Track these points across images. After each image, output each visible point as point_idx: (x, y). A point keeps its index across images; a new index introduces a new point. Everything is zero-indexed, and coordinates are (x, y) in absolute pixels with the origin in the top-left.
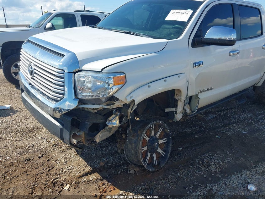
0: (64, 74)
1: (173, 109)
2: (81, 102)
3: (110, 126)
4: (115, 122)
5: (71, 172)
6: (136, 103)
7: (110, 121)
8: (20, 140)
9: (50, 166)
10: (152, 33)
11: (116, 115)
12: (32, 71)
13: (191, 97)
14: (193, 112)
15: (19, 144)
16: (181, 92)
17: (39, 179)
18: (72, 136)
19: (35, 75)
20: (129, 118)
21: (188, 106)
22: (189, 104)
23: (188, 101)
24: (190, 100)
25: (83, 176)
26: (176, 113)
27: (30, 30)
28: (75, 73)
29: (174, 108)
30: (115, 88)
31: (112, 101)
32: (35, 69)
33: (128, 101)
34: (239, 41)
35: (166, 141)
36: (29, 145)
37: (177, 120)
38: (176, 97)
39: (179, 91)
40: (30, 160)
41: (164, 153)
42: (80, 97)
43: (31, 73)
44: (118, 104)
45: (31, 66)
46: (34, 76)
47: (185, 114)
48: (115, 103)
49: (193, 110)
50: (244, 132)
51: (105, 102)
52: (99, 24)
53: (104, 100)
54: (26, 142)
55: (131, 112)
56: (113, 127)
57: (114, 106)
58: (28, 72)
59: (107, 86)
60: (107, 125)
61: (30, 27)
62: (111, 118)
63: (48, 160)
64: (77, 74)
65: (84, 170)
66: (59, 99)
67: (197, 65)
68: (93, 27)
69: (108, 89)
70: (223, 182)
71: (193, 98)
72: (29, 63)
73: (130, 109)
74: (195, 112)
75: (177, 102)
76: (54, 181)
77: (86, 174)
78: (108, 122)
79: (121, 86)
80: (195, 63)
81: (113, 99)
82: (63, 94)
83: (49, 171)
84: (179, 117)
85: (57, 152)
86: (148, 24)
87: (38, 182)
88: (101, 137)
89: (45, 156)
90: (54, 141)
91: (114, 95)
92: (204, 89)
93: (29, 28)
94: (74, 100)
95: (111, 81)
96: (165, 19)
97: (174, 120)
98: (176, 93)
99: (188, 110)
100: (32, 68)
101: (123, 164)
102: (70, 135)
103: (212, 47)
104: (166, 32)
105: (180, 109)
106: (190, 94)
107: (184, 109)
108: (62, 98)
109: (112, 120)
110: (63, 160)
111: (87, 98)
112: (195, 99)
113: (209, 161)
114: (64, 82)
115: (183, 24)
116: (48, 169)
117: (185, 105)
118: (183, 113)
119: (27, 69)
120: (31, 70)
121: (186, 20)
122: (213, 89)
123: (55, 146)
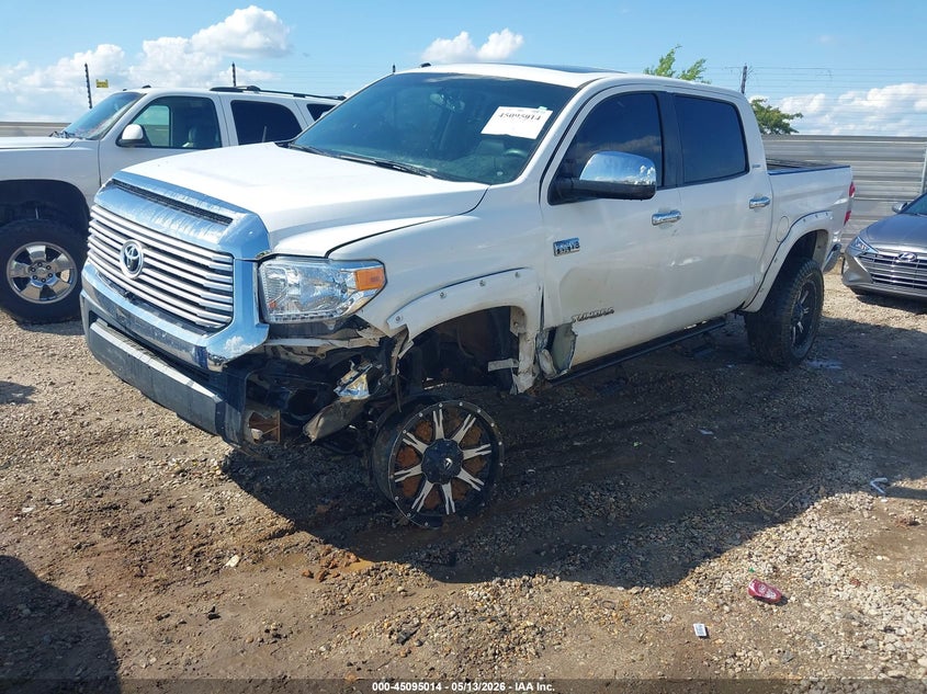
0: (232, 264)
1: (509, 363)
2: (276, 331)
3: (345, 397)
4: (357, 388)
5: (239, 529)
6: (412, 336)
7: (345, 385)
8: (77, 464)
9: (178, 518)
10: (447, 166)
11: (361, 373)
12: (136, 262)
13: (553, 332)
14: (560, 371)
15: (77, 472)
16: (523, 314)
17: (155, 547)
18: (247, 420)
19: (146, 270)
20: (393, 374)
21: (547, 352)
22: (549, 347)
23: (546, 341)
24: (553, 338)
25: (272, 537)
26: (516, 371)
27: (71, 145)
28: (259, 263)
29: (511, 360)
30: (359, 298)
31: (352, 328)
32: (146, 256)
33: (392, 329)
34: (680, 189)
35: (489, 452)
36: (107, 474)
37: (520, 391)
38: (514, 330)
39: (520, 312)
40: (117, 508)
41: (483, 484)
42: (272, 318)
43: (134, 266)
44: (367, 338)
45: (132, 249)
46: (144, 274)
47: (541, 376)
48: (359, 333)
49: (560, 366)
50: (705, 433)
51: (335, 331)
52: (299, 139)
53: (331, 327)
54: (95, 468)
55: (400, 356)
56: (352, 401)
57: (357, 343)
58: (121, 264)
59: (338, 292)
60: (336, 396)
61: (68, 135)
62: (348, 377)
63: (170, 507)
64: (266, 263)
65: (272, 524)
66: (219, 325)
67: (564, 247)
68: (286, 146)
69: (342, 300)
70: (633, 537)
71: (559, 335)
72: (123, 241)
73: (397, 349)
74: (565, 372)
75: (518, 343)
76: (195, 550)
77: (281, 533)
78: (338, 389)
79: (374, 292)
80: (558, 243)
81: (354, 323)
82: (230, 314)
83: (177, 529)
84: (524, 382)
85: (191, 488)
86: (439, 141)
87: (153, 553)
88: (322, 427)
89: (160, 497)
90: (178, 463)
91: (359, 314)
92: (588, 310)
93: (65, 140)
94: (257, 326)
95: (350, 280)
96: (483, 132)
97: (512, 391)
98: (513, 317)
99: (547, 366)
100: (136, 253)
101: (378, 509)
102: (243, 418)
103: (603, 203)
104: (485, 163)
105: (525, 362)
106: (550, 323)
107: (536, 361)
108: (227, 324)
109: (350, 382)
110: (213, 505)
111: (290, 321)
112: (565, 336)
113: (601, 495)
114: (232, 284)
115: (528, 146)
116: (175, 526)
117: (537, 351)
118: (534, 374)
119: (120, 257)
120: (135, 258)
121: (533, 135)
122: (612, 312)
123: (183, 476)
